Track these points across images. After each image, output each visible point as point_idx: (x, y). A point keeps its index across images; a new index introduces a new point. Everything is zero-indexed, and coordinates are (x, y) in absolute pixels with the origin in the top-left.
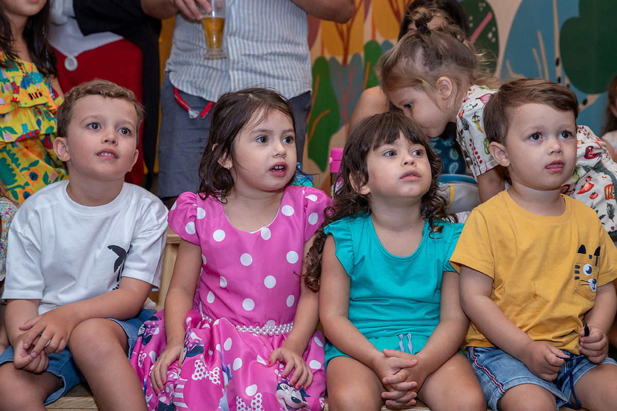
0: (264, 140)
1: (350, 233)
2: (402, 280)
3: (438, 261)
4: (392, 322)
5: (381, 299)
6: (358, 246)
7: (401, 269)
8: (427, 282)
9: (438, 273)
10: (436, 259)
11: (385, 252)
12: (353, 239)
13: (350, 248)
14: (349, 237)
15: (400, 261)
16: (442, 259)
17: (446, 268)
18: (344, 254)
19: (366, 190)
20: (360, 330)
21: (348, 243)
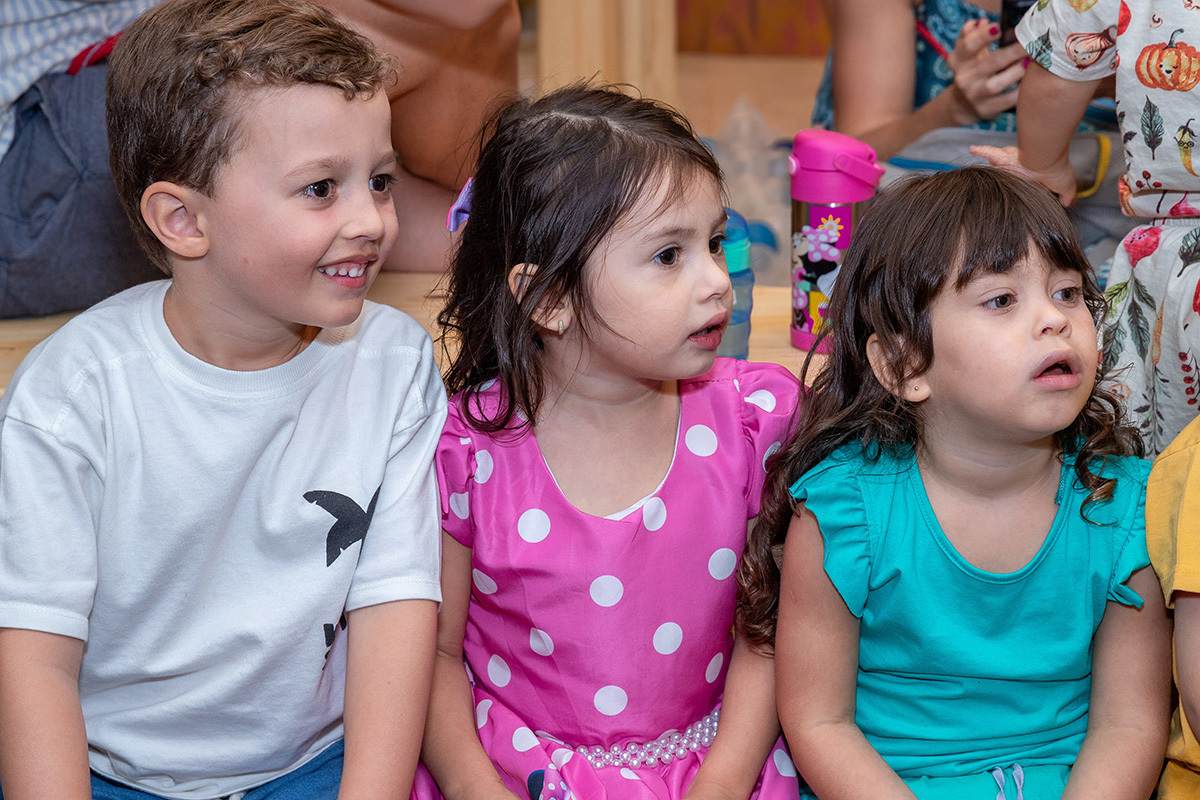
0: (668, 257)
1: (859, 505)
2: (997, 627)
3: (1096, 578)
4: (972, 743)
5: (943, 678)
6: (881, 541)
7: (995, 601)
8: (1064, 633)
9: (1096, 605)
10: (1091, 575)
11: (956, 559)
12: (869, 522)
13: (860, 549)
14: (856, 518)
15: (994, 585)
16: (1105, 574)
17: (1116, 595)
18: (845, 564)
19: (918, 390)
20: (887, 758)
21: (855, 535)
